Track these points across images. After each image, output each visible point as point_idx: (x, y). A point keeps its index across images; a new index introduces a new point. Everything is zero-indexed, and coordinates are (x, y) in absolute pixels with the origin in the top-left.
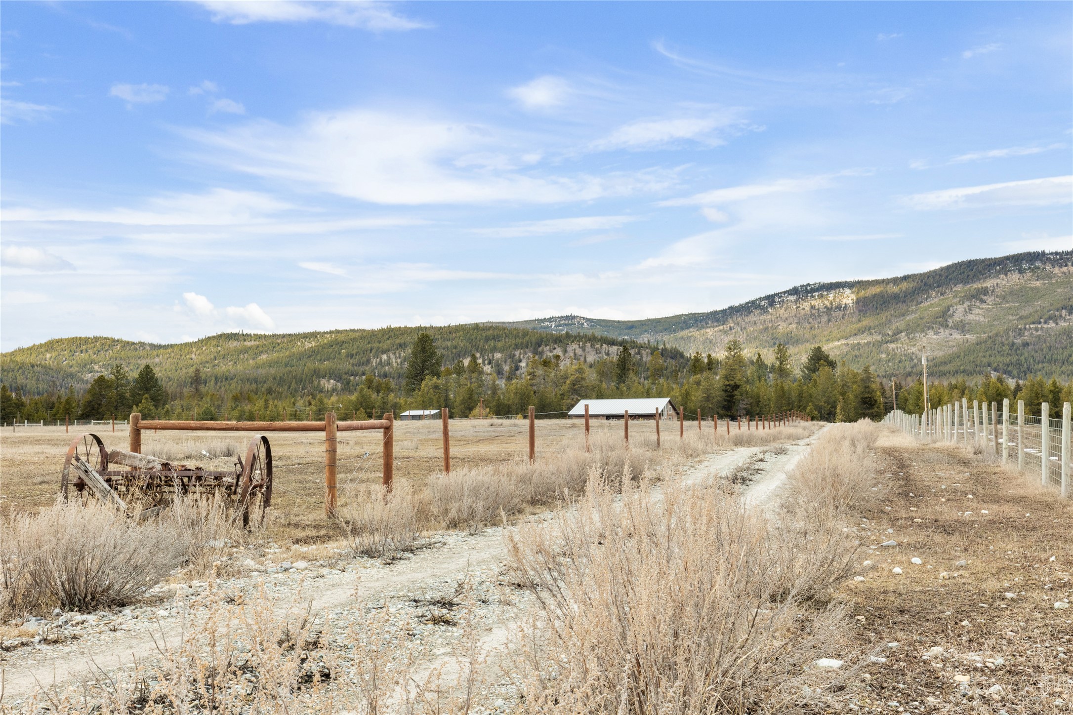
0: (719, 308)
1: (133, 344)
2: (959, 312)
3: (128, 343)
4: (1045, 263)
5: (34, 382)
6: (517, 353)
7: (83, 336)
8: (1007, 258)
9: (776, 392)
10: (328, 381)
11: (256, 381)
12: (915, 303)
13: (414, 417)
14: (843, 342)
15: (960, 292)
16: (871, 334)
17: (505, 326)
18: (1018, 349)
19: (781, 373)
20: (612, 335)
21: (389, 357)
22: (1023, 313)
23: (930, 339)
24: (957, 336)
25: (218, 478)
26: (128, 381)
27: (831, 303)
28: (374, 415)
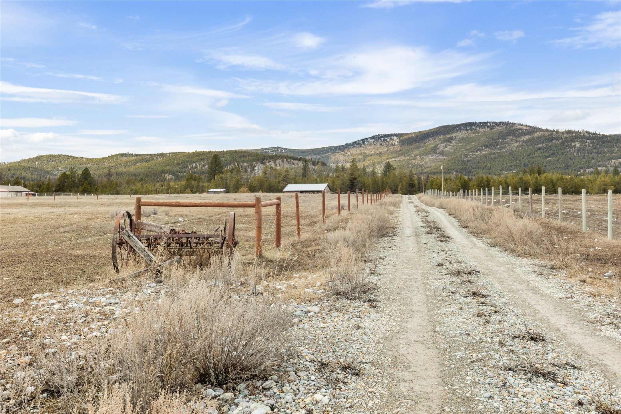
0: (341, 145)
1: (77, 158)
2: (441, 147)
3: (75, 157)
4: (476, 127)
5: (30, 175)
6: (254, 163)
7: (54, 154)
8: (461, 125)
9: (372, 181)
10: (169, 175)
11: (135, 175)
12: (423, 143)
13: (215, 192)
14: (394, 159)
15: (442, 139)
16: (405, 156)
17: (248, 151)
18: (465, 163)
19: (374, 173)
20: (295, 156)
21: (196, 165)
22: (467, 148)
23: (429, 158)
24: (440, 157)
25: (206, 239)
26: (77, 175)
27: (389, 143)
28: (194, 191)
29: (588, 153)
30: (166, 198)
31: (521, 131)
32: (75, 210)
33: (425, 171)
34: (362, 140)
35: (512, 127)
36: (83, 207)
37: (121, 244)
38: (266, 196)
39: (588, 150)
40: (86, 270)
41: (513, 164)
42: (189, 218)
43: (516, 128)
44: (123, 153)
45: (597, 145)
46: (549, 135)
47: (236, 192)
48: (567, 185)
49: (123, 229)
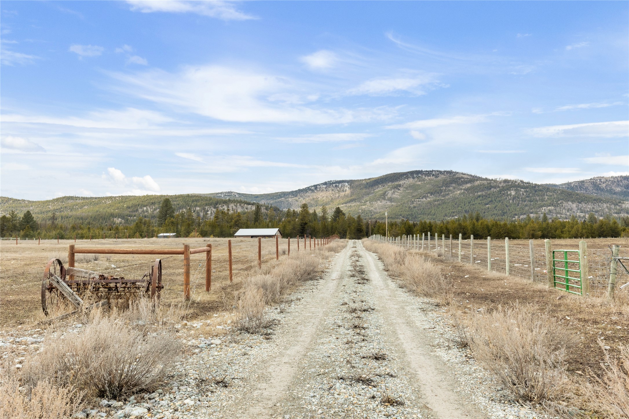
1: (19, 200)
2: (390, 194)
3: (16, 200)
4: (422, 175)
6: (207, 207)
8: (408, 172)
9: (322, 226)
10: (118, 219)
11: (82, 218)
12: (373, 189)
13: (164, 237)
14: (345, 205)
15: (390, 186)
16: (356, 202)
18: (411, 209)
19: (324, 218)
20: (249, 200)
21: (147, 209)
22: (414, 194)
23: (378, 204)
24: (389, 203)
25: (134, 283)
26: (18, 218)
27: (340, 189)
28: (143, 235)
29: (522, 200)
30: (113, 243)
31: (463, 180)
32: (14, 255)
33: (374, 216)
34: (314, 186)
35: (455, 175)
36: (23, 252)
37: (51, 289)
38: (216, 241)
39: (522, 198)
40: (17, 314)
41: (455, 211)
42: (130, 264)
43: (458, 176)
44: (68, 196)
45: (530, 193)
46: (488, 184)
47: (187, 236)
48: (501, 231)
49: (51, 275)
